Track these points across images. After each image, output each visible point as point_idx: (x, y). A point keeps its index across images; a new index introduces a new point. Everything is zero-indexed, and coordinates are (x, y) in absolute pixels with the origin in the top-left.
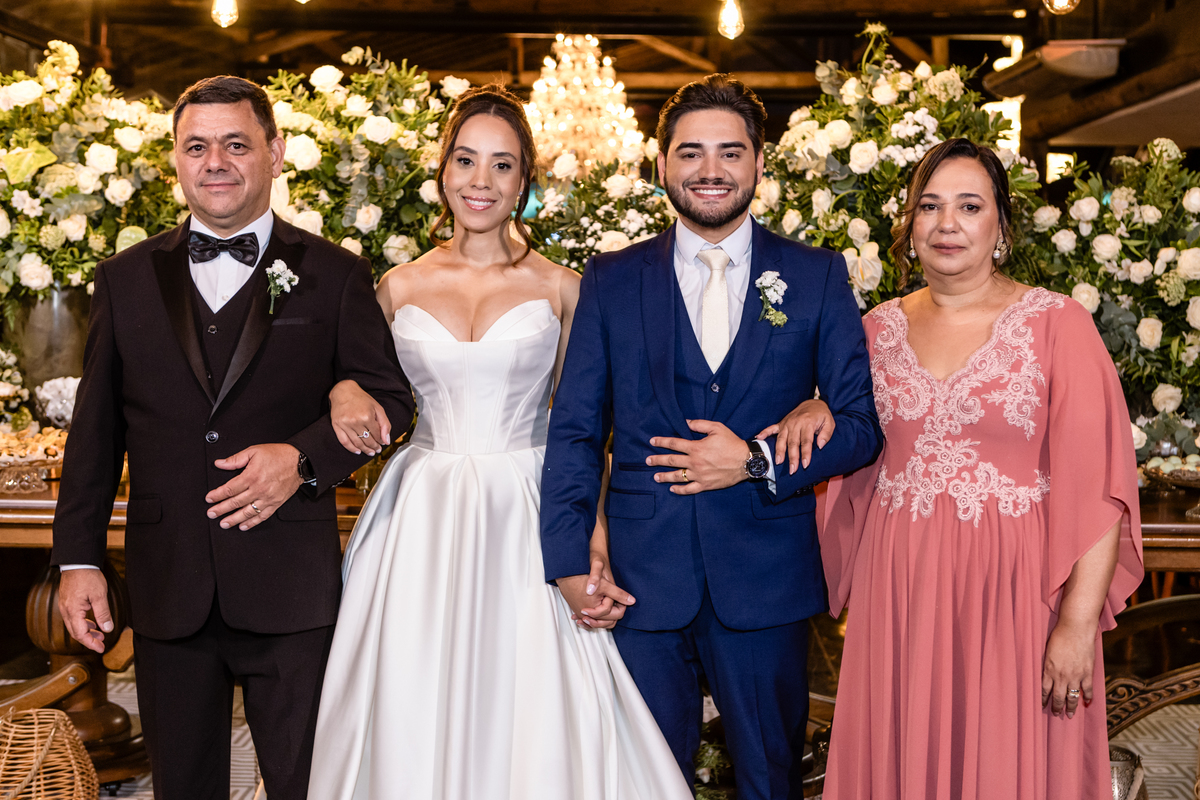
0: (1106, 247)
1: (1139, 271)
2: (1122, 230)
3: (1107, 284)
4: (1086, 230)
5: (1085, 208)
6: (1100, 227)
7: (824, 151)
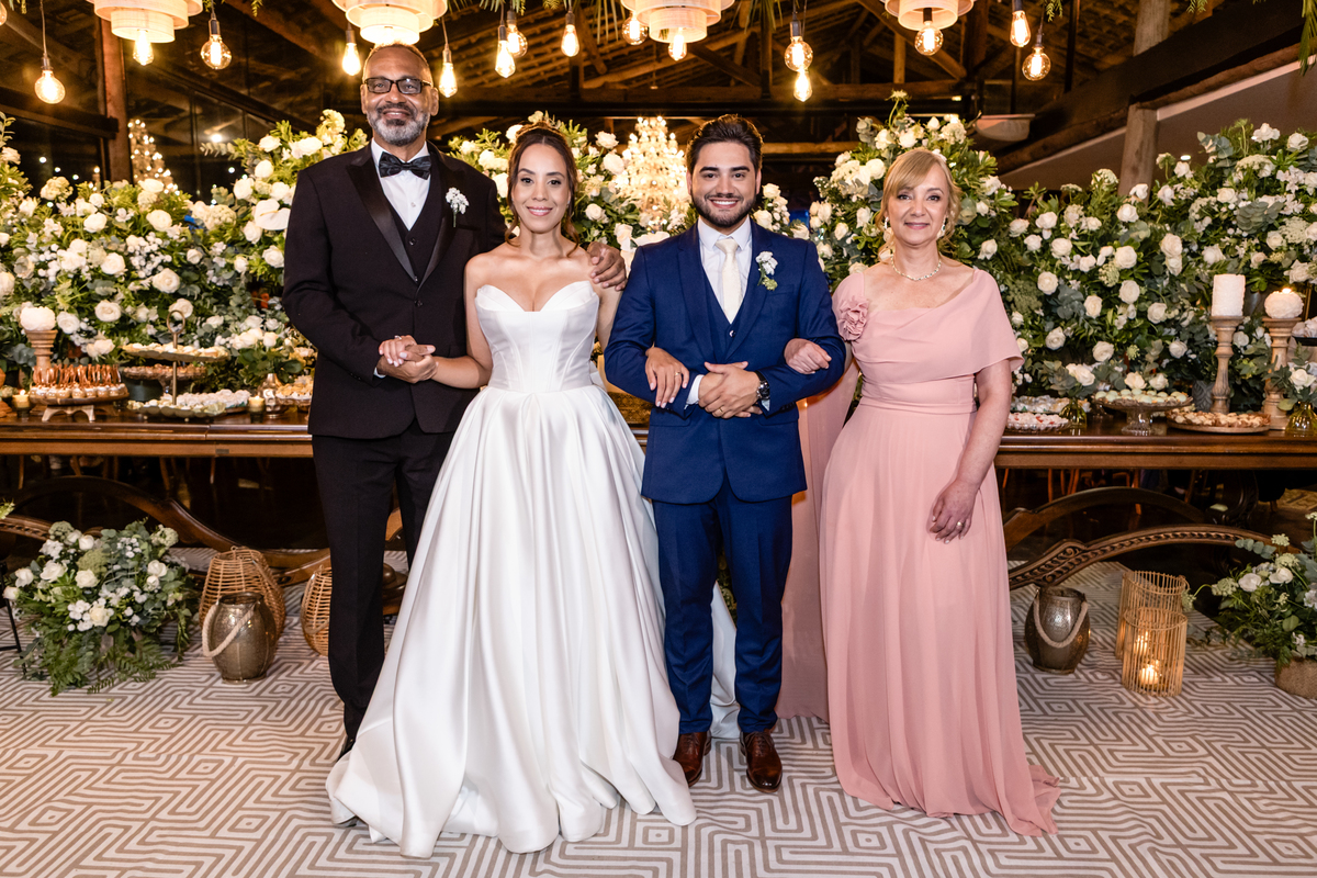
0: (1061, 247)
1: (1086, 263)
2: (1074, 234)
3: (1062, 272)
4: (1047, 235)
5: (1048, 220)
6: (1057, 232)
7: (866, 181)
